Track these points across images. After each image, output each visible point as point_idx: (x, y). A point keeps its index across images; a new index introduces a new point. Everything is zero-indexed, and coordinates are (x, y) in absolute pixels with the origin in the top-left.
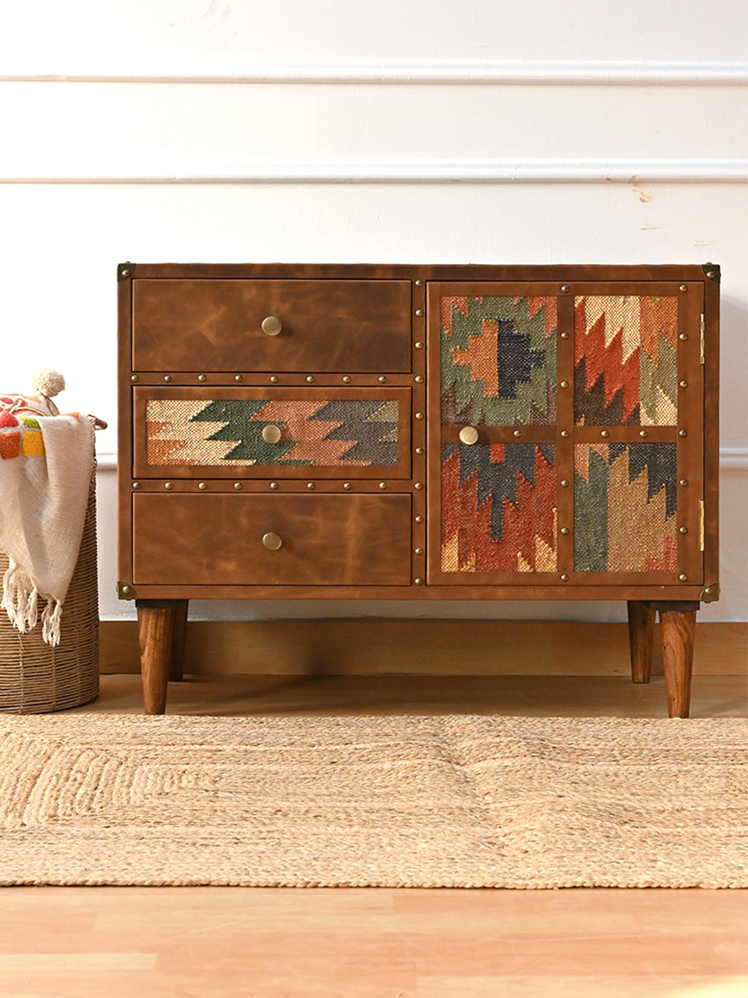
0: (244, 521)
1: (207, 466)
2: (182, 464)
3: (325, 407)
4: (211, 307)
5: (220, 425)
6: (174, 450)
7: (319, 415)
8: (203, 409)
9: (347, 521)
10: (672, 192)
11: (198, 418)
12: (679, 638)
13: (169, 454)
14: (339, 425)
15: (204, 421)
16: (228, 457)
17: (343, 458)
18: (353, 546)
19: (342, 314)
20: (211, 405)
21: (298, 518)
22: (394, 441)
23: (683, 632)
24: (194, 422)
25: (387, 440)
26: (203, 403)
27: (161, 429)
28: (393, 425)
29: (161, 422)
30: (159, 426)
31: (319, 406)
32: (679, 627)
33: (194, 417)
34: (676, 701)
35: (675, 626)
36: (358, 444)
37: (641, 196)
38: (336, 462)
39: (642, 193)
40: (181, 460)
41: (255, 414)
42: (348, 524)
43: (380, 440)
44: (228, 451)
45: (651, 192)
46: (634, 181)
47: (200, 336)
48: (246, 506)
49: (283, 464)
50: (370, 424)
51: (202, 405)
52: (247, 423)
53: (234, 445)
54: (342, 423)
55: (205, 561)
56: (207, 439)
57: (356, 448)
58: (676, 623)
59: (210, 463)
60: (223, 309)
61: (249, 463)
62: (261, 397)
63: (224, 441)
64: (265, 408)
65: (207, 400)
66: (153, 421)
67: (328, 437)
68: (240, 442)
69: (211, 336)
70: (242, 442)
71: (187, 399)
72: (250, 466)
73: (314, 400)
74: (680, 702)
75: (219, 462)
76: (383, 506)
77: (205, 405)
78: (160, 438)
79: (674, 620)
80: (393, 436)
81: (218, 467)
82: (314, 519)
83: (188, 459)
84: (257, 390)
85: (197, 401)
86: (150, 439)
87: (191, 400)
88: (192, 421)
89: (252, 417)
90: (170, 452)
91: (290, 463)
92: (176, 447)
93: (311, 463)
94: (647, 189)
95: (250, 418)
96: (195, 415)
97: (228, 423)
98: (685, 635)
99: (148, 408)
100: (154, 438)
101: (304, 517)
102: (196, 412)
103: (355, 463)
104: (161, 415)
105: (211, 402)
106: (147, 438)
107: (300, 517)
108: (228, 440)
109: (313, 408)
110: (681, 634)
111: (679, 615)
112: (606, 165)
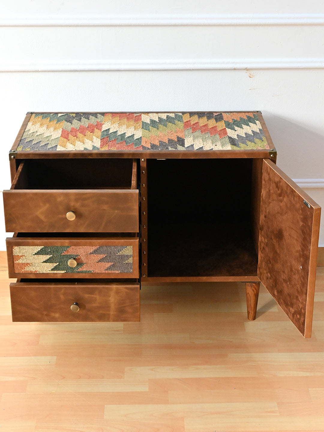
0: (62, 297)
1: (43, 273)
2: (31, 273)
3: (97, 249)
4: (41, 204)
5: (48, 257)
6: (27, 267)
7: (95, 252)
8: (39, 250)
9: (110, 297)
10: (263, 73)
11: (38, 253)
12: (253, 292)
13: (24, 269)
14: (104, 256)
15: (40, 255)
16: (52, 270)
17: (106, 270)
18: (113, 307)
19: (105, 207)
20: (43, 248)
21: (87, 296)
22: (131, 263)
23: (254, 290)
24: (36, 255)
25: (127, 262)
26: (39, 247)
27: (20, 258)
28: (130, 256)
29: (20, 255)
30: (19, 257)
31: (94, 248)
32: (253, 288)
33: (35, 253)
34: (251, 313)
35: (251, 288)
36: (114, 264)
37: (250, 75)
38: (104, 272)
39: (250, 74)
40: (31, 271)
41: (65, 252)
42: (110, 298)
43: (124, 262)
44: (52, 267)
45: (254, 73)
46: (247, 69)
47: (37, 217)
48: (63, 291)
49: (79, 272)
50: (119, 256)
51: (39, 248)
52: (61, 256)
53: (55, 265)
54: (106, 255)
55: (45, 313)
56: (42, 263)
57: (113, 265)
58: (252, 287)
59: (44, 272)
60: (47, 205)
61: (63, 272)
62: (67, 245)
63: (50, 263)
64: (69, 249)
65: (41, 246)
66: (16, 255)
67: (99, 261)
68: (58, 263)
69: (42, 217)
70: (59, 264)
71: (32, 246)
72: (63, 273)
73: (92, 246)
74: (252, 314)
75: (49, 272)
76: (126, 290)
77: (40, 248)
78: (20, 262)
79: (251, 286)
80: (130, 260)
81: (48, 273)
82: (94, 296)
83: (34, 271)
84: (65, 242)
85: (36, 247)
86: (15, 262)
87: (34, 246)
88: (35, 255)
89: (63, 253)
90: (25, 268)
91: (82, 272)
92: (28, 266)
93: (92, 272)
94: (252, 72)
95: (62, 253)
96: (36, 252)
97: (52, 256)
98: (255, 291)
99: (13, 249)
100: (17, 262)
101: (90, 295)
102: (36, 251)
103: (112, 272)
104: (20, 252)
105: (43, 247)
106: (14, 262)
107: (88, 295)
108: (52, 263)
109: (92, 249)
110: (253, 290)
111: (253, 284)
112: (234, 63)
